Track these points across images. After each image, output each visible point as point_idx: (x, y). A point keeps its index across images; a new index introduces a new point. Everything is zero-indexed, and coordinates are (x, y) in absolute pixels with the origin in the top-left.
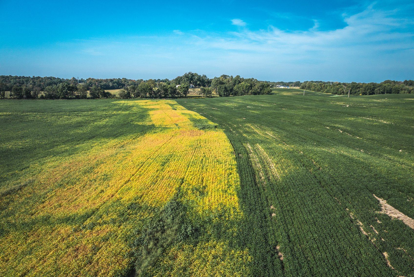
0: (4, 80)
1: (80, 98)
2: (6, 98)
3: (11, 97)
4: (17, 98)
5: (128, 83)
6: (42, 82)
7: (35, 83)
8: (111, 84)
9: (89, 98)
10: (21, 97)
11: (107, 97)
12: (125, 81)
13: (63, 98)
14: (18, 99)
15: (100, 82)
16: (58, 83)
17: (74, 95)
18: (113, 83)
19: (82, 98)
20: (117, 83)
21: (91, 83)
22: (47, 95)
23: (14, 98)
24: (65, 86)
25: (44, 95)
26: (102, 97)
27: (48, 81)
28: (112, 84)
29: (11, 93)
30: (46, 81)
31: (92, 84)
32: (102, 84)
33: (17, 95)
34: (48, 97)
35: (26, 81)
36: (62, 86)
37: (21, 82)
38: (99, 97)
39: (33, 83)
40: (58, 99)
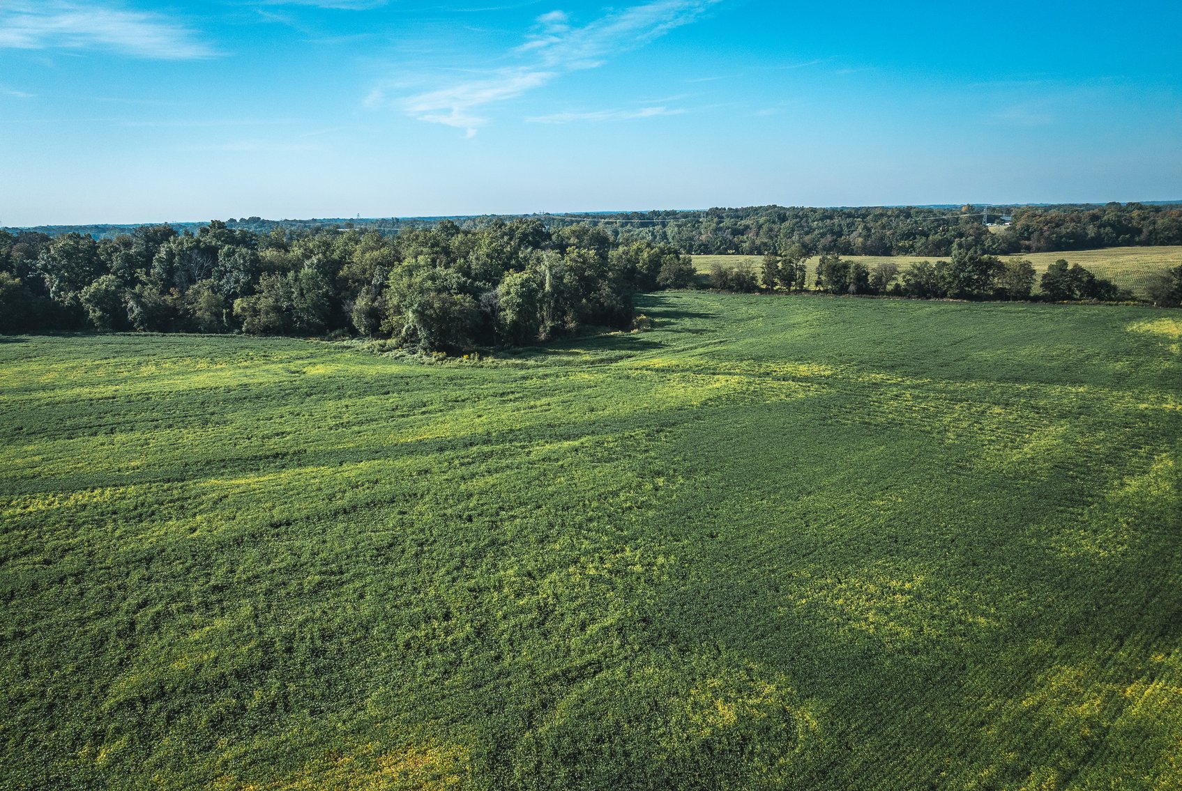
0: (797, 223)
1: (1007, 299)
2: (807, 291)
3: (818, 289)
4: (833, 293)
5: (1154, 223)
6: (889, 229)
7: (869, 230)
8: (1091, 231)
9: (1036, 299)
10: (842, 290)
11: (1101, 298)
12: (1144, 219)
13: (956, 296)
14: (835, 293)
15: (1058, 225)
16: (930, 230)
17: (991, 288)
18: (1099, 227)
19: (1015, 299)
20: (1112, 226)
21: (1027, 230)
22: (911, 285)
23: (826, 291)
24: (966, 259)
25: (903, 284)
26: (1082, 295)
27: (904, 225)
28: (1096, 229)
29: (819, 278)
30: (898, 225)
31: (1032, 233)
32: (1063, 230)
33: (835, 283)
34: (913, 293)
35: (848, 224)
36: (958, 261)
37: (836, 229)
38: (1070, 298)
39: (865, 233)
40: (942, 297)
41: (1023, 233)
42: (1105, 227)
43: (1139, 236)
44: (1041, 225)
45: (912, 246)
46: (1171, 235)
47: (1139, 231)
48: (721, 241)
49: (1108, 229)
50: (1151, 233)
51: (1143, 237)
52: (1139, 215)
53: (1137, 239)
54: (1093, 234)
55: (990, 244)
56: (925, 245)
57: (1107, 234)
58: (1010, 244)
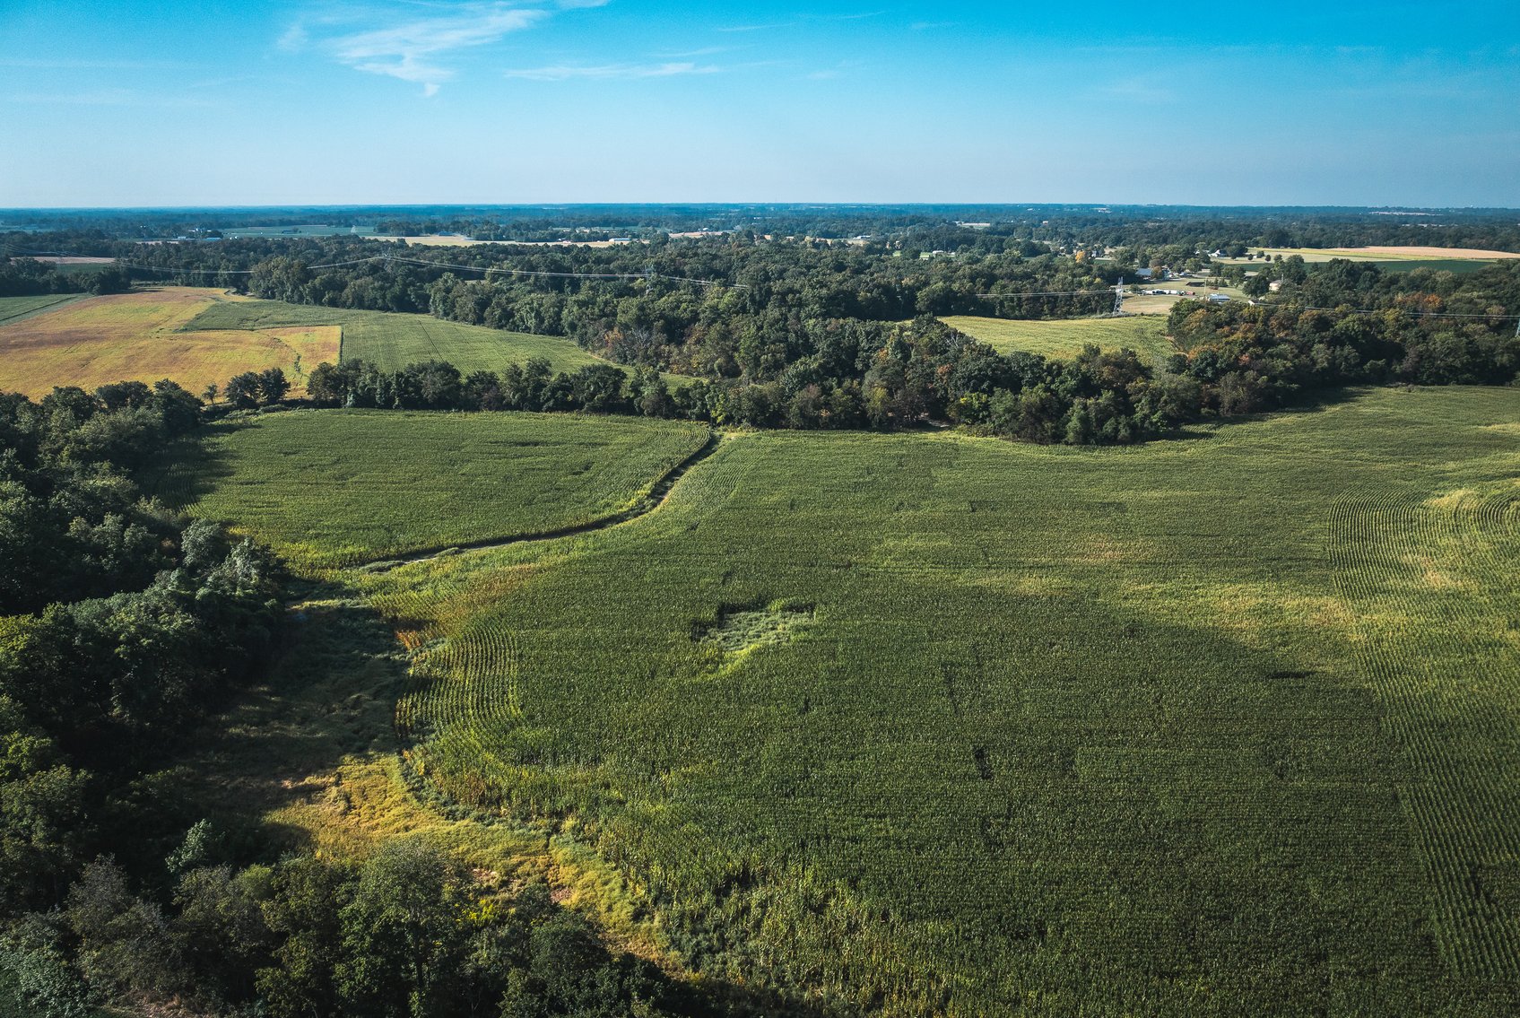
41: (1204, 371)
42: (1342, 345)
43: (1400, 363)
44: (1236, 350)
45: (986, 406)
46: (1458, 364)
47: (1397, 352)
48: (596, 384)
49: (1348, 349)
50: (1420, 356)
51: (1407, 364)
52: (1397, 320)
53: (1398, 369)
54: (1325, 364)
55: (1146, 411)
56: (1013, 412)
57: (1346, 358)
58: (1183, 404)
